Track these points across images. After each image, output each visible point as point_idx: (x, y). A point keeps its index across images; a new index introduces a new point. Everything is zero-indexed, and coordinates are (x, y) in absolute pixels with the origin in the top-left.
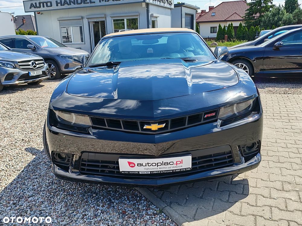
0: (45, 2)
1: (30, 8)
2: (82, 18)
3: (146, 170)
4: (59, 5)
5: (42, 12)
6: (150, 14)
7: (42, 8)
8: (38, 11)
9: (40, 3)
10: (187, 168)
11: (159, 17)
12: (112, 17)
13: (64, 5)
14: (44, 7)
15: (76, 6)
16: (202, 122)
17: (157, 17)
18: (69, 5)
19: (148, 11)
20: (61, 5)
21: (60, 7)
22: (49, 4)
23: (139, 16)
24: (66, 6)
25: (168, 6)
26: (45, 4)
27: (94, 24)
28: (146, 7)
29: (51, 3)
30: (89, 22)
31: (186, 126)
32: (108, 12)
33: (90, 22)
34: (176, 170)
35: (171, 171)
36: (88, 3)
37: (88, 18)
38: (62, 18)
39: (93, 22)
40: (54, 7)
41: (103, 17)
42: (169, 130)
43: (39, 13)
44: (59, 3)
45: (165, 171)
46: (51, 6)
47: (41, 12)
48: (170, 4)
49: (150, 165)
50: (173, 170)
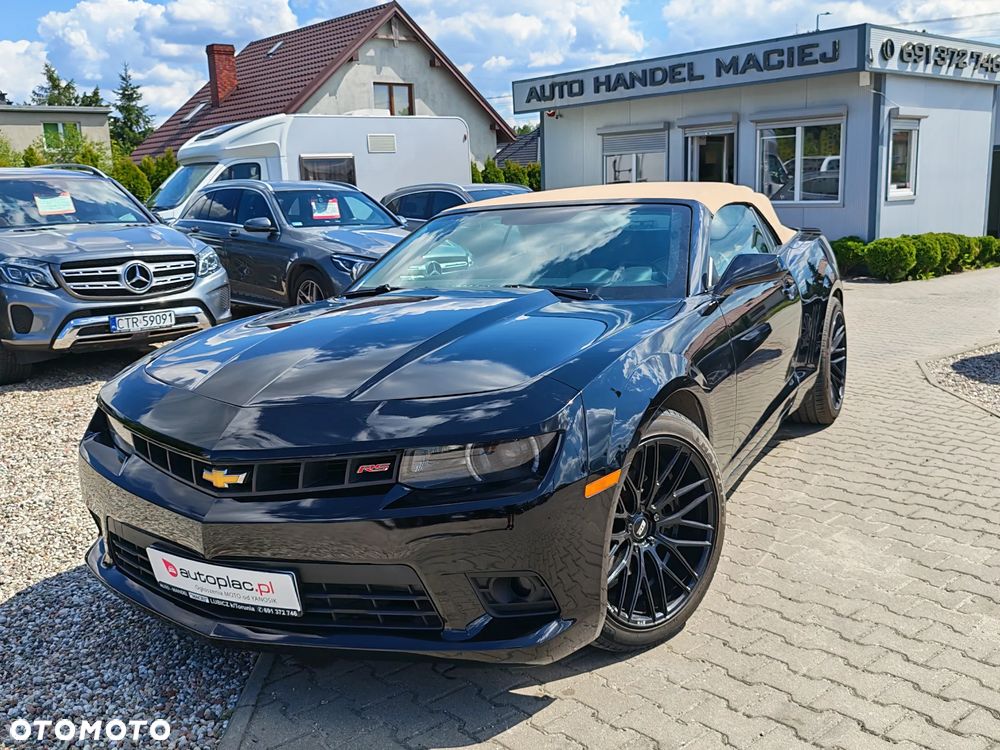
0: (566, 83)
1: (528, 101)
2: (668, 126)
3: (199, 592)
4: (603, 88)
5: (562, 111)
6: (886, 110)
7: (557, 102)
8: (549, 109)
9: (552, 87)
10: (290, 610)
11: (926, 117)
12: (757, 122)
13: (615, 89)
14: (561, 96)
15: (650, 89)
16: (347, 485)
17: (919, 120)
18: (628, 88)
19: (878, 101)
20: (608, 89)
21: (604, 95)
22: (576, 88)
23: (845, 117)
24: (621, 92)
26: (565, 87)
27: (704, 143)
28: (873, 86)
29: (581, 83)
30: (686, 139)
31: (300, 490)
32: (748, 105)
33: (690, 139)
34: (263, 607)
35: (253, 609)
36: (684, 80)
37: (684, 127)
38: (612, 126)
39: (701, 137)
40: (589, 95)
41: (730, 123)
42: (254, 493)
43: (553, 114)
44: (603, 84)
45: (239, 604)
46: (581, 92)
47: (557, 113)
48: (987, 69)
49: (203, 578)
50: (256, 607)
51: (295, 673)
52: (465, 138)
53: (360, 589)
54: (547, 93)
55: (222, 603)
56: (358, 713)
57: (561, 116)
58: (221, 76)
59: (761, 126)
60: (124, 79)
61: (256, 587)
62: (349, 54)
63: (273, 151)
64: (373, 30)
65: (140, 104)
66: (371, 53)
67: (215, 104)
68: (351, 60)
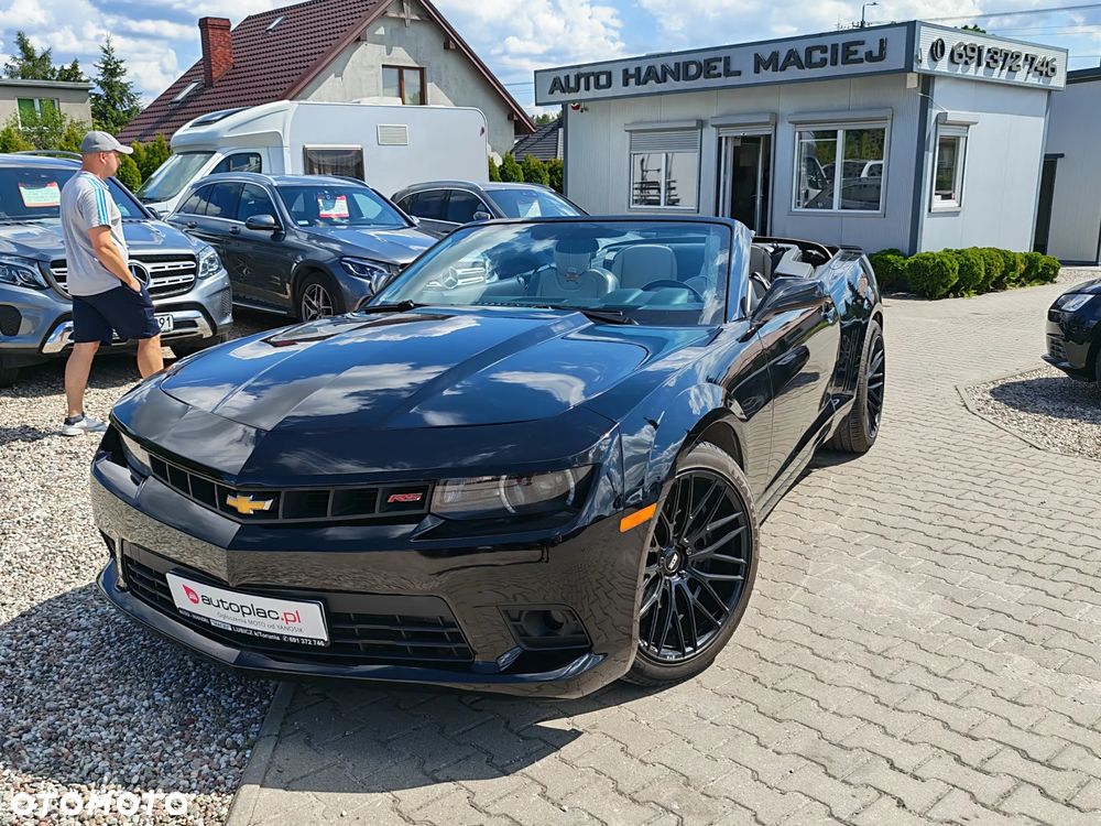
0: (593, 74)
1: (552, 92)
2: (701, 124)
3: (222, 619)
4: (632, 81)
5: (587, 104)
6: (934, 113)
7: (583, 94)
8: (574, 102)
9: (578, 78)
10: (317, 640)
11: (976, 123)
12: (796, 123)
13: (645, 83)
14: (587, 88)
15: (682, 85)
16: (377, 514)
17: (968, 126)
18: (659, 82)
20: (638, 83)
21: (633, 88)
22: (603, 80)
23: (889, 122)
24: (652, 86)
25: (1033, 80)
26: (592, 78)
27: (739, 144)
28: (920, 88)
29: (609, 75)
30: (720, 139)
31: (329, 518)
32: (787, 104)
33: (724, 139)
34: (288, 636)
35: (278, 638)
36: (719, 75)
37: (718, 127)
38: (641, 123)
39: (735, 138)
40: (618, 88)
41: (766, 123)
42: (280, 520)
43: (577, 108)
44: (632, 76)
45: (263, 632)
46: (609, 84)
47: (582, 106)
48: (1041, 72)
49: (226, 605)
50: (281, 636)
51: (317, 703)
52: (483, 131)
53: (390, 620)
54: (572, 84)
55: (245, 632)
56: (384, 744)
57: (586, 109)
58: (216, 52)
59: (801, 128)
60: (106, 51)
61: (281, 615)
62: (356, 33)
63: (275, 140)
64: (383, 7)
65: (123, 79)
66: (381, 31)
67: (208, 84)
68: (359, 40)
